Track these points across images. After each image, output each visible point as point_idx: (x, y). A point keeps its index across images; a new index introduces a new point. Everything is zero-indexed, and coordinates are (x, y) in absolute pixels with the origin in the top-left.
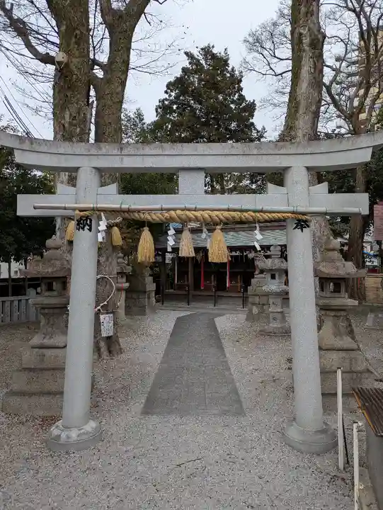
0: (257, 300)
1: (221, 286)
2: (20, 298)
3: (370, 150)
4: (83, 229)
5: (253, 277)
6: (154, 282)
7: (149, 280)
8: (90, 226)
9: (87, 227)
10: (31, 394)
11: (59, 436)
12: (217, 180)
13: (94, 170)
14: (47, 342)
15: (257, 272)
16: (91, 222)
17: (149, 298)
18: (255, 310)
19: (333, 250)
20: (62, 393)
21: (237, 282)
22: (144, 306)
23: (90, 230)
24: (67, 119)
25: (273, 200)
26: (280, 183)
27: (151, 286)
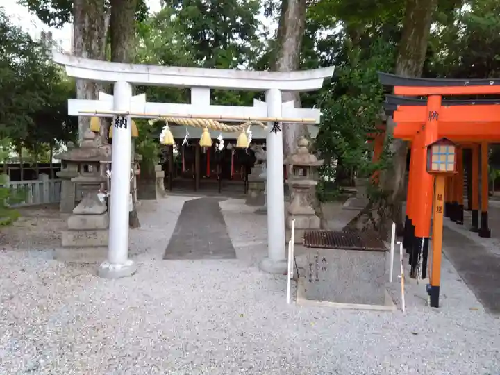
0: (255, 185)
1: (226, 175)
2: (33, 182)
3: (323, 80)
4: (121, 126)
5: (253, 167)
6: (162, 170)
7: (158, 168)
8: (126, 125)
9: (123, 126)
10: (78, 247)
11: (108, 269)
12: (219, 96)
13: (127, 84)
14: (87, 210)
15: (256, 163)
16: (126, 121)
17: (158, 184)
18: (254, 194)
19: (303, 146)
20: (107, 246)
21: (240, 172)
22: (155, 191)
23: (126, 127)
24: (87, 24)
25: (257, 111)
26: (263, 100)
27: (160, 174)
